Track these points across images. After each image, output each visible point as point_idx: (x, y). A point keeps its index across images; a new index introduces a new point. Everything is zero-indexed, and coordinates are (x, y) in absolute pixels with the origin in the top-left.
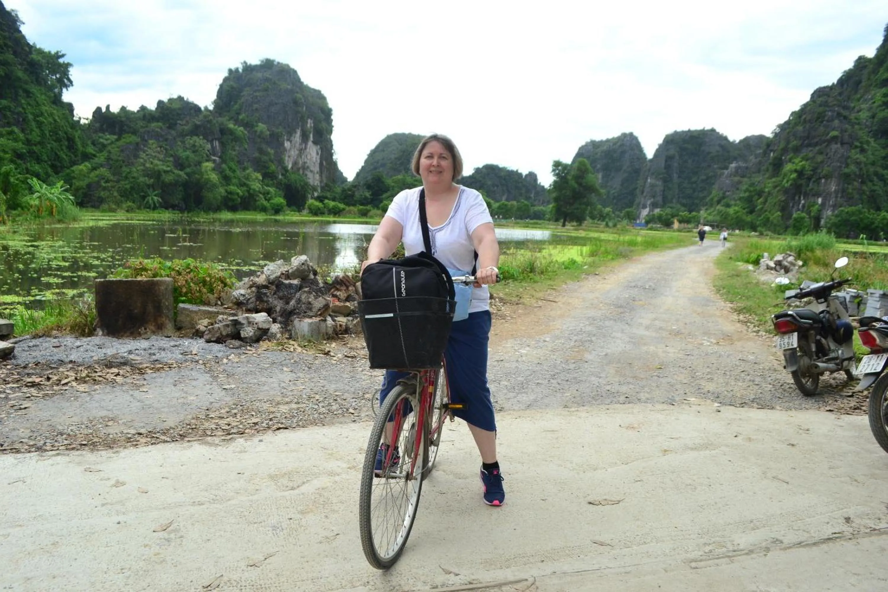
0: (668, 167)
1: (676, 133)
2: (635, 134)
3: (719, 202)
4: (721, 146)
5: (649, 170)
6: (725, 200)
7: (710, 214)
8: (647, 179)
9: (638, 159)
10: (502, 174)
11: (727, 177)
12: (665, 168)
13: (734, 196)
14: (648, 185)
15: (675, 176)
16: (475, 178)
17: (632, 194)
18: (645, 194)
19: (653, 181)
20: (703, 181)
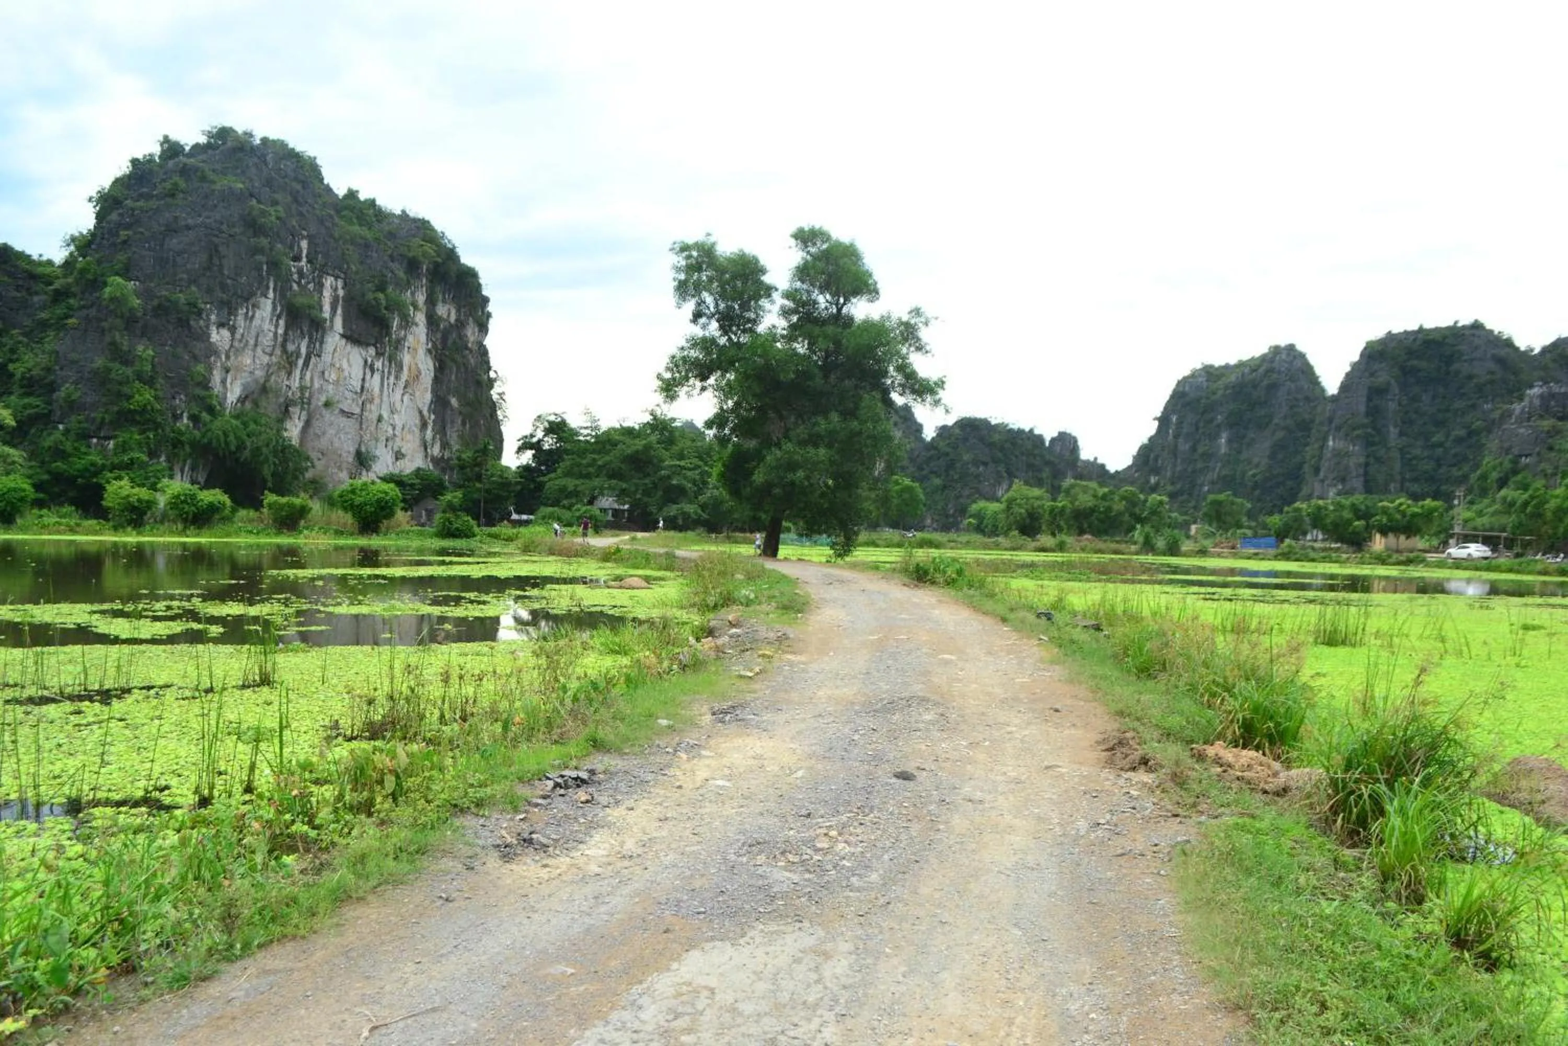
0: (1374, 412)
1: (1390, 337)
2: (1300, 347)
3: (1502, 483)
4: (1501, 361)
5: (1331, 420)
6: (1519, 477)
7: (1480, 514)
8: (1325, 439)
9: (1307, 399)
10: (996, 437)
11: (1520, 421)
12: (1368, 414)
13: (1542, 465)
14: (1328, 454)
15: (1393, 431)
16: (936, 448)
17: (1296, 476)
18: (1322, 474)
19: (1341, 444)
20: (1459, 440)
